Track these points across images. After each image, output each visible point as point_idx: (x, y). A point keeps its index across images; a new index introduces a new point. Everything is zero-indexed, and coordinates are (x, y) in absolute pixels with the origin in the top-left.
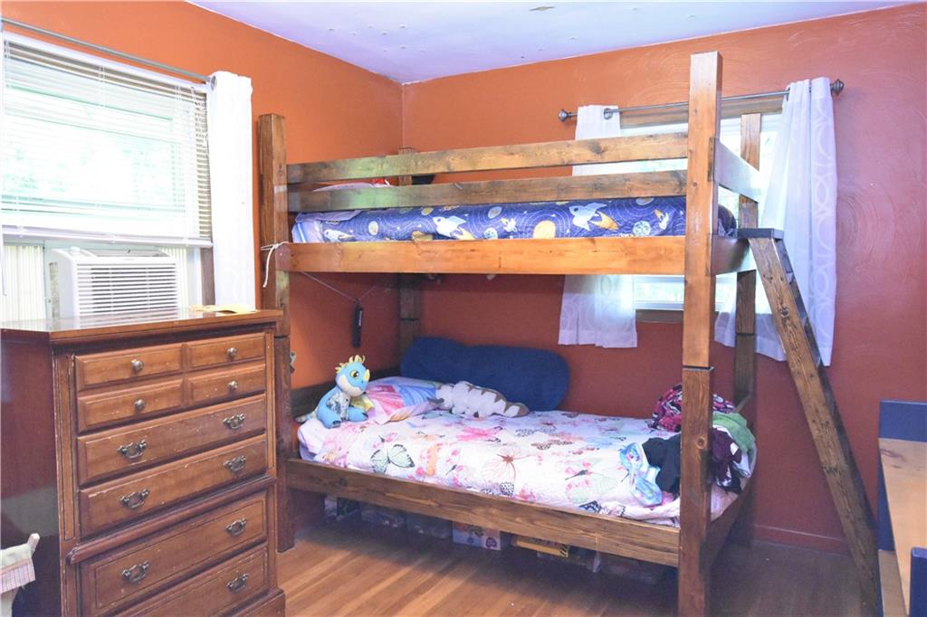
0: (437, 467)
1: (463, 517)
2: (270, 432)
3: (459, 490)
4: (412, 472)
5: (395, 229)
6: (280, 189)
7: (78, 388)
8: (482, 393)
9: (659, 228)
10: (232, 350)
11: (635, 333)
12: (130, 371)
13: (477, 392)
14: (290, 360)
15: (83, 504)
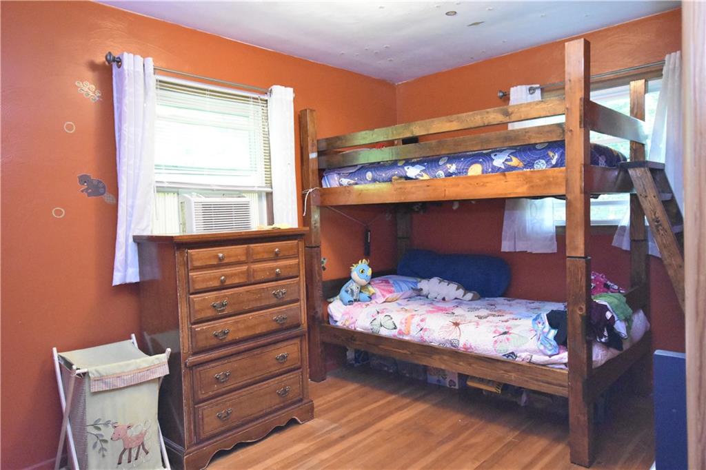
0: (411, 329)
1: (425, 361)
2: (302, 302)
3: (425, 344)
4: (395, 332)
5: (382, 175)
6: (313, 155)
7: (190, 268)
8: (448, 285)
9: (551, 164)
10: (277, 250)
11: (556, 242)
12: (217, 260)
13: (445, 284)
14: (323, 262)
15: (193, 334)
